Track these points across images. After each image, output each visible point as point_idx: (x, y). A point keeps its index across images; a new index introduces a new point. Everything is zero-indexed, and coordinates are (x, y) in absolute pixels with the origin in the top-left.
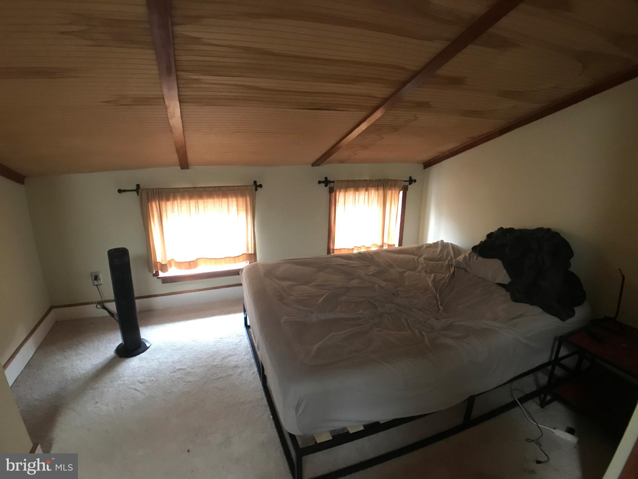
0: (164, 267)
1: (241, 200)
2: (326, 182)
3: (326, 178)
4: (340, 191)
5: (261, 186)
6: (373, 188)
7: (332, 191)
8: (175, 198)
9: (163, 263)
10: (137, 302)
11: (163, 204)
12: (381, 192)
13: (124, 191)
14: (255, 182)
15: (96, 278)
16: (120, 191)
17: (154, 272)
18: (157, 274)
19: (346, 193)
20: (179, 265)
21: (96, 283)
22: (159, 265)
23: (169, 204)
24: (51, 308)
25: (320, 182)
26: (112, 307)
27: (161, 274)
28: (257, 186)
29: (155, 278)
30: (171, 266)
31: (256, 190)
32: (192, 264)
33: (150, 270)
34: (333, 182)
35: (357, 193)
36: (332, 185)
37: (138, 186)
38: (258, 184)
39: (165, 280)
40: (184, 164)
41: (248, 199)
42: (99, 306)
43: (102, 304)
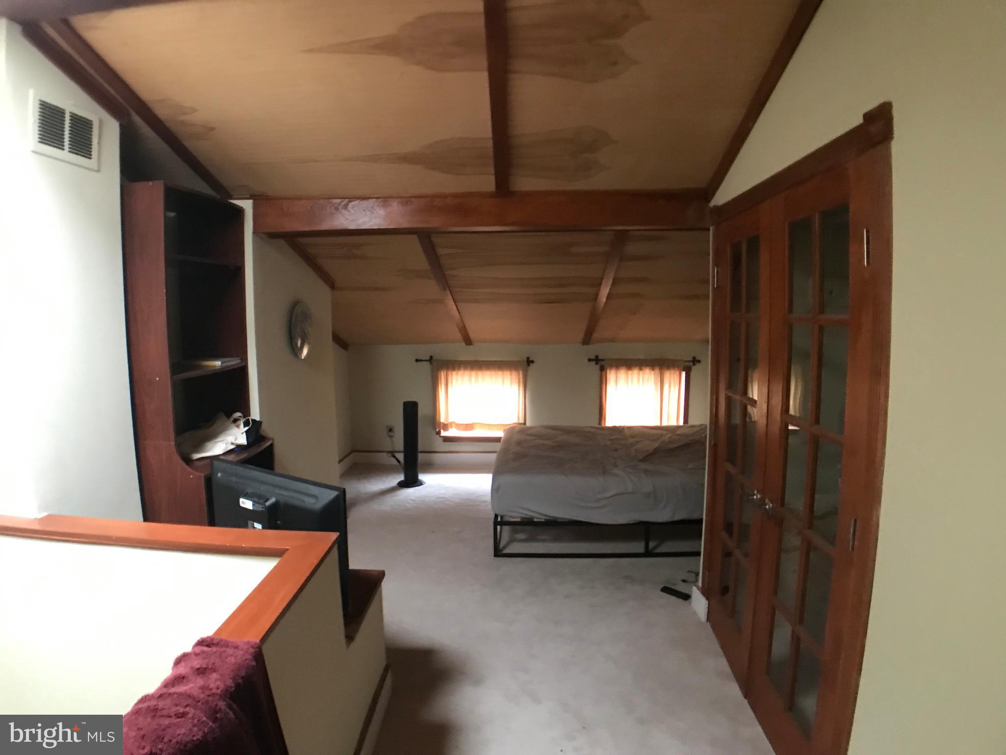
0: (446, 427)
1: (514, 373)
2: (597, 360)
3: (597, 357)
4: (611, 369)
5: (532, 362)
6: (648, 367)
7: (603, 369)
8: (459, 369)
9: (445, 423)
10: (420, 455)
11: (450, 373)
12: (657, 371)
13: (421, 360)
14: (528, 358)
15: (391, 430)
16: (417, 360)
17: (438, 430)
18: (439, 433)
19: (618, 372)
20: (459, 426)
21: (390, 434)
22: (442, 425)
23: (454, 373)
24: (352, 451)
25: (590, 360)
26: (401, 457)
27: (443, 434)
28: (529, 362)
29: (438, 436)
30: (451, 427)
31: (529, 365)
32: (469, 427)
33: (435, 429)
34: (603, 360)
35: (630, 372)
36: (603, 363)
37: (431, 357)
38: (531, 359)
39: (447, 439)
40: (468, 341)
41: (521, 372)
42: (389, 455)
43: (392, 454)
